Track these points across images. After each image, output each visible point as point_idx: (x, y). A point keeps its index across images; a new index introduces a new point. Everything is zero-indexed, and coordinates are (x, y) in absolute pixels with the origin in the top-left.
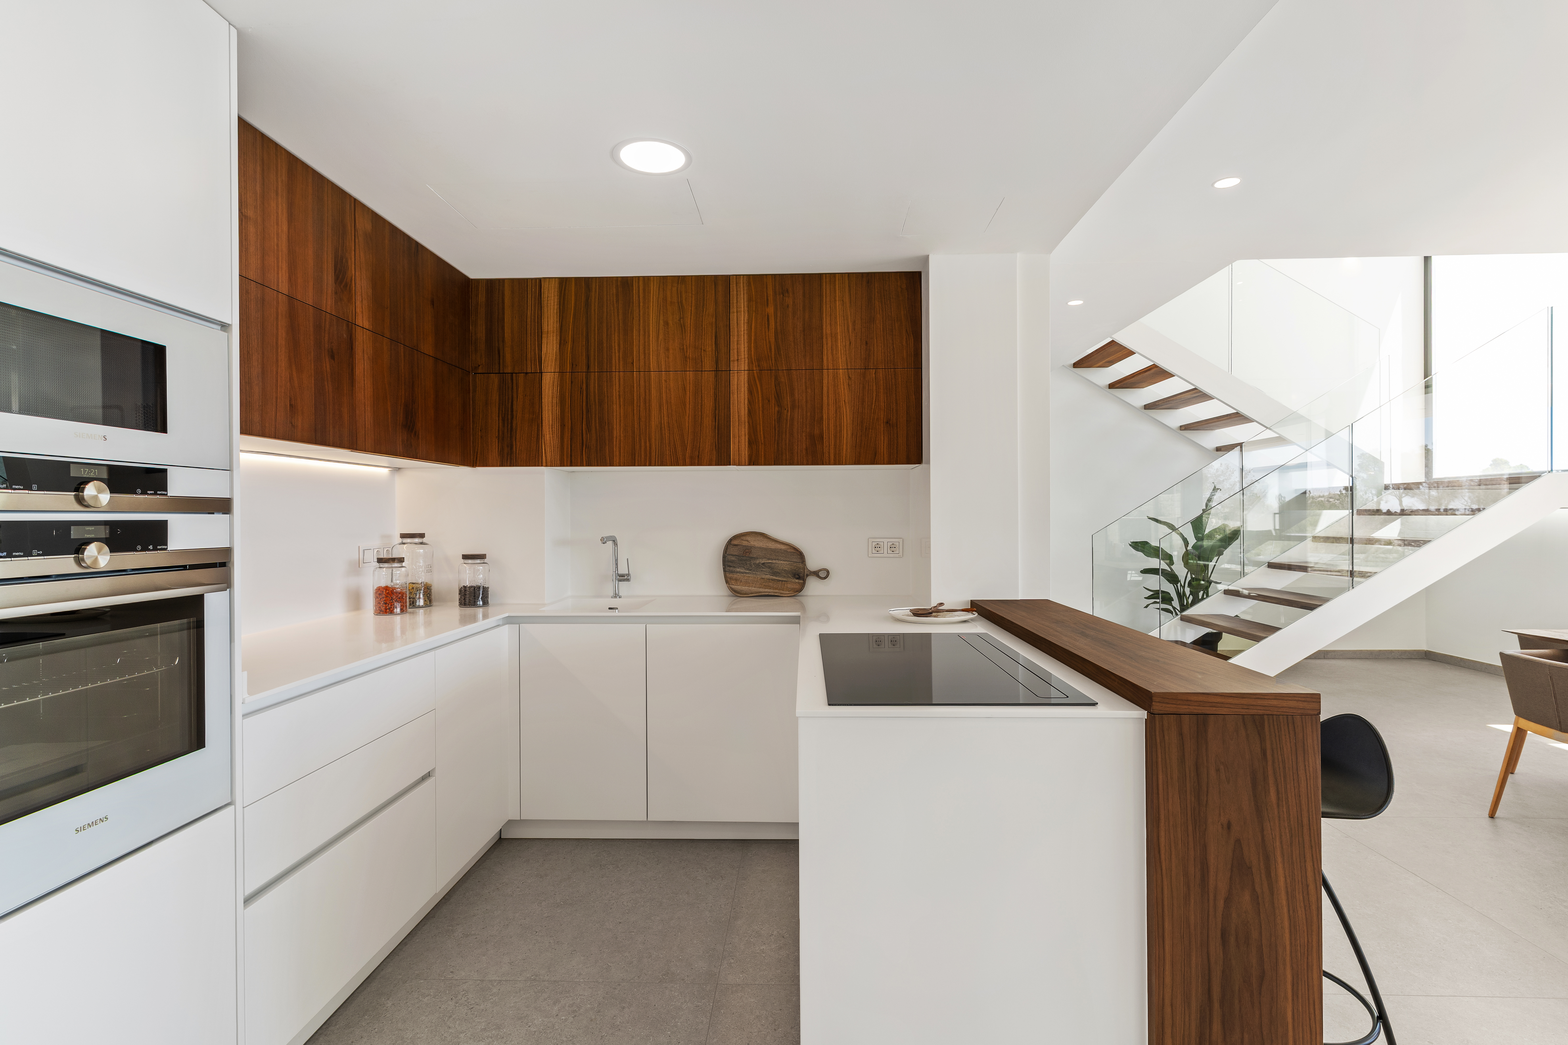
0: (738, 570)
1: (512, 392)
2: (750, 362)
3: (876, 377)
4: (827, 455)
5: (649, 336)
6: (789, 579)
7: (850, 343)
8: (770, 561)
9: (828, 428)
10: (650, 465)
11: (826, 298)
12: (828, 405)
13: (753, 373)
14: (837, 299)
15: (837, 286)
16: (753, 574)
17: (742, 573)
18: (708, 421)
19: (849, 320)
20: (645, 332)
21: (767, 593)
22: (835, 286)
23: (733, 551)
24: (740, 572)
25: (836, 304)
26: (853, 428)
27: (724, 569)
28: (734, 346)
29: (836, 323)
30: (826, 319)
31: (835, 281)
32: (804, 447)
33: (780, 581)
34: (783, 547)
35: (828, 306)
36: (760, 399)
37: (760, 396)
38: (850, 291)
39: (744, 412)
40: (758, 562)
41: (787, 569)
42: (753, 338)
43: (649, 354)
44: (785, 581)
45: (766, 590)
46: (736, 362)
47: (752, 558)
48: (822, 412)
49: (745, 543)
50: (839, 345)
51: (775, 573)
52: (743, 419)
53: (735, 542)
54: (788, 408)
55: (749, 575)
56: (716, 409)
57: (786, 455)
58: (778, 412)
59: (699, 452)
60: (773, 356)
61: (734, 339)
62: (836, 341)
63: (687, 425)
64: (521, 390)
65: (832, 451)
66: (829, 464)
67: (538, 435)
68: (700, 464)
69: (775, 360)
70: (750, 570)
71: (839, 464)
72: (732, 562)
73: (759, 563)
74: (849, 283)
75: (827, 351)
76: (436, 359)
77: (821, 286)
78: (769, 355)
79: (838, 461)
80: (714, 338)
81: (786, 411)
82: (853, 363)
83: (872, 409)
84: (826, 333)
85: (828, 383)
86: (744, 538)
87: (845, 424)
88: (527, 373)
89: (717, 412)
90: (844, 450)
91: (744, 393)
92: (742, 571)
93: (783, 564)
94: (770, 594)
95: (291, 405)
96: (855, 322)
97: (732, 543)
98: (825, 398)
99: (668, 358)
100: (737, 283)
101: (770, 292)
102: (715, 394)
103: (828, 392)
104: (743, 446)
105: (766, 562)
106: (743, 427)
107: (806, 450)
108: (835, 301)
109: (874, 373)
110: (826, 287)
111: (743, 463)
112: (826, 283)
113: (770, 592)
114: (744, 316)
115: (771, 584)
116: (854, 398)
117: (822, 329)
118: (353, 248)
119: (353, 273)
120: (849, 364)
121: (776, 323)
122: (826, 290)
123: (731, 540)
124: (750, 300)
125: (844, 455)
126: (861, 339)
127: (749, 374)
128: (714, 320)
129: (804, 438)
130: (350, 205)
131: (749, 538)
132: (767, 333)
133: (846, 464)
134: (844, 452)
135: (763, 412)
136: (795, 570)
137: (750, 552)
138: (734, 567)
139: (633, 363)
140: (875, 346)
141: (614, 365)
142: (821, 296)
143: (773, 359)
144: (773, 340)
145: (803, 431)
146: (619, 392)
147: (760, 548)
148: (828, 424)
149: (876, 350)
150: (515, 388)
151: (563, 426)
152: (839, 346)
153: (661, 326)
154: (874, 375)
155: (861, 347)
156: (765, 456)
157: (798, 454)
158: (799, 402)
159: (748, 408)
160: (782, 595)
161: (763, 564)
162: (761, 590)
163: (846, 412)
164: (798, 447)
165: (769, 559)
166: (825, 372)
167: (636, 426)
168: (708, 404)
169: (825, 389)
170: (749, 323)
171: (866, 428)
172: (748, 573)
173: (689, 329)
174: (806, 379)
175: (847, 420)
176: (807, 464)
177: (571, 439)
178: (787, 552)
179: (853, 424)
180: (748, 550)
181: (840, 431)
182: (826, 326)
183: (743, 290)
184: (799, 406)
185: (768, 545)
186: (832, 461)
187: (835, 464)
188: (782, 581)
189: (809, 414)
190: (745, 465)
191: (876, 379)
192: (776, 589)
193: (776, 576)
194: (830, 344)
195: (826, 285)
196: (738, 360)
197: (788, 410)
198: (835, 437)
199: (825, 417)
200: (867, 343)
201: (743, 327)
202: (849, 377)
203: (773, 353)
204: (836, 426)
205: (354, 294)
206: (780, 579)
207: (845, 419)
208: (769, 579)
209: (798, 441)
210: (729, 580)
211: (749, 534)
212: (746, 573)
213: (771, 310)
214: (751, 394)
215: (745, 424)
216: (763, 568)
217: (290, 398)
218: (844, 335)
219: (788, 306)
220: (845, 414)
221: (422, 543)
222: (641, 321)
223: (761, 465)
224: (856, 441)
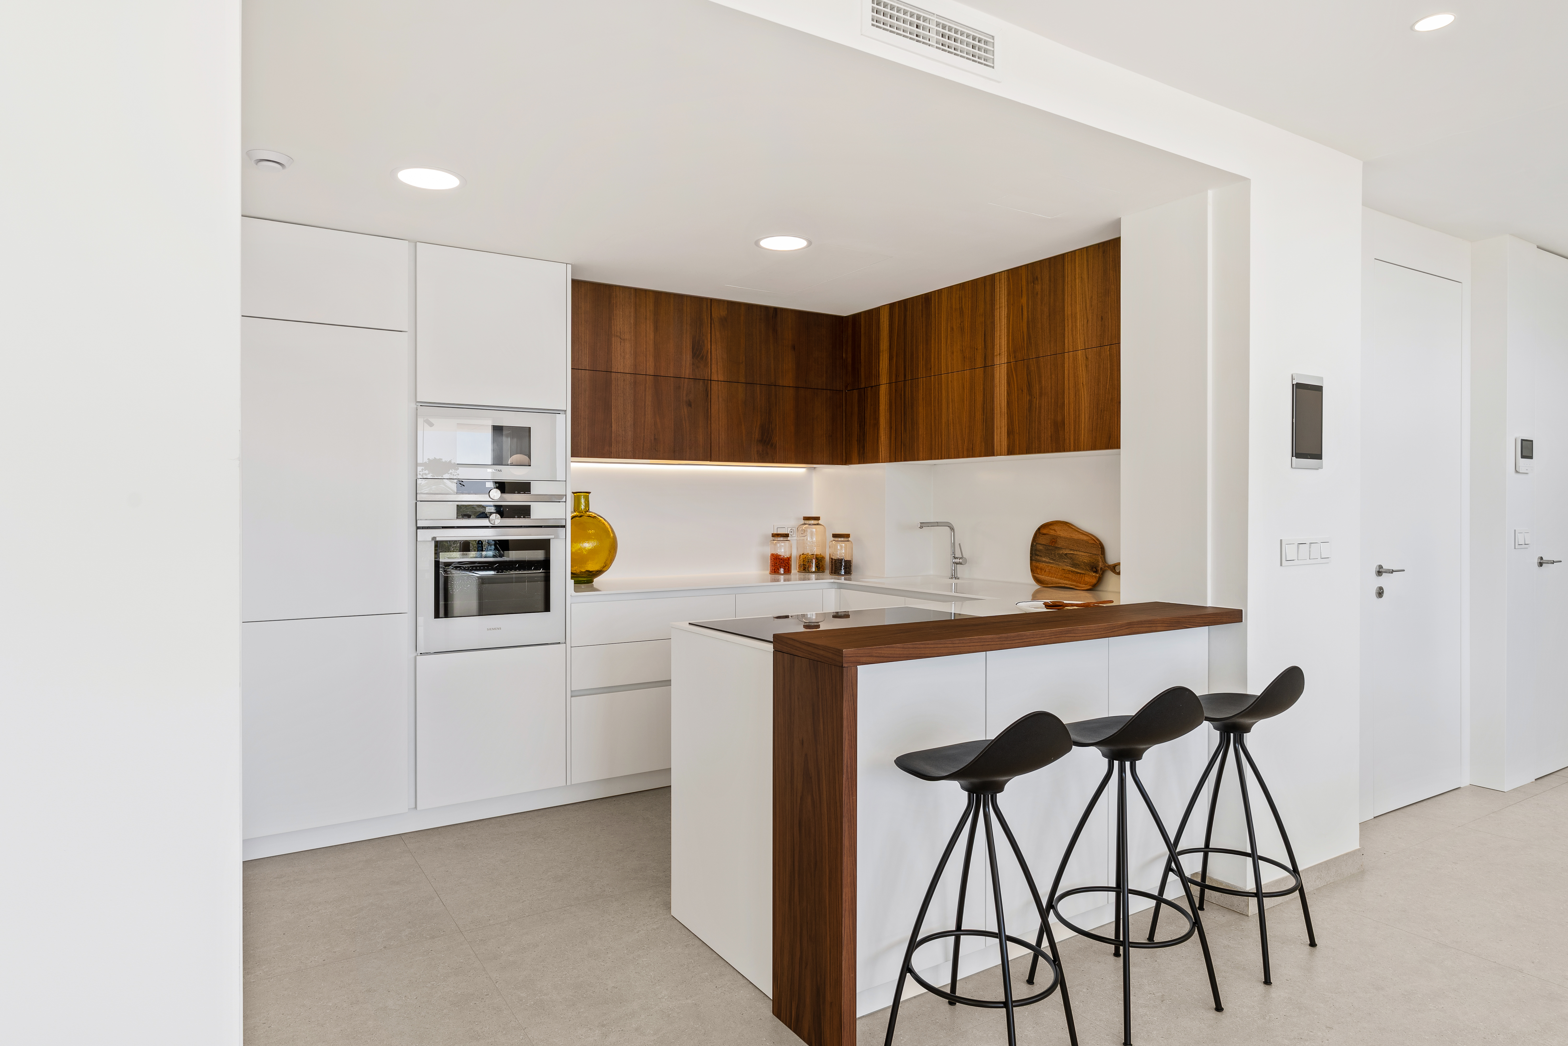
0: (1044, 559)
1: (865, 403)
2: (1009, 356)
3: (1110, 354)
4: (1068, 441)
5: (941, 343)
6: (1087, 572)
7: (1088, 321)
8: (1072, 552)
9: (1069, 414)
10: (941, 459)
11: (1068, 277)
12: (1069, 389)
13: (1011, 365)
14: (1077, 277)
15: (1077, 263)
16: (1056, 564)
17: (1047, 563)
18: (979, 416)
19: (1087, 297)
20: (939, 341)
21: (1064, 585)
22: (1075, 263)
23: (1042, 540)
24: (1045, 562)
25: (1076, 282)
26: (1090, 411)
27: (1031, 557)
28: (997, 341)
29: (1076, 302)
30: (1068, 299)
31: (1075, 258)
32: (1050, 435)
33: (1078, 573)
34: (1085, 538)
35: (1069, 286)
36: (1016, 390)
37: (1016, 387)
38: (1088, 265)
39: (1004, 404)
40: (1061, 552)
41: (1086, 561)
42: (1011, 331)
43: (941, 359)
44: (1083, 574)
45: (1065, 582)
46: (998, 356)
47: (1057, 548)
48: (1063, 398)
49: (1052, 532)
50: (1078, 324)
51: (1075, 565)
52: (1003, 411)
53: (1045, 531)
54: (1037, 396)
55: (1053, 566)
56: (984, 404)
57: (1035, 444)
58: (1029, 401)
59: (973, 445)
60: (1025, 346)
61: (997, 334)
62: (1076, 322)
63: (965, 420)
64: (869, 400)
65: (1072, 438)
66: (1070, 451)
67: (878, 437)
68: (973, 456)
69: (1027, 350)
70: (1054, 560)
71: (1078, 450)
72: (1040, 551)
73: (1063, 553)
74: (1087, 257)
75: (1068, 332)
76: (797, 387)
77: (1064, 266)
78: (1023, 345)
79: (1077, 448)
80: (983, 336)
81: (1035, 399)
82: (1090, 342)
83: (1106, 389)
84: (1067, 314)
85: (1069, 366)
86: (1051, 527)
87: (1083, 408)
88: (872, 387)
89: (985, 406)
90: (1082, 435)
91: (1004, 386)
92: (1047, 560)
93: (1083, 556)
94: (1066, 586)
95: (655, 439)
96: (1092, 297)
97: (1041, 532)
98: (1066, 382)
99: (953, 360)
100: (1000, 280)
101: (1024, 283)
102: (984, 389)
103: (1069, 376)
104: (1003, 437)
105: (1069, 552)
106: (1003, 418)
107: (1051, 437)
108: (1075, 279)
109: (1108, 349)
110: (1068, 267)
111: (1004, 453)
112: (1068, 262)
113: (1066, 584)
114: (1005, 311)
115: (1070, 576)
116: (1091, 380)
117: (1064, 311)
118: (709, 331)
119: (709, 347)
120: (1086, 344)
121: (1028, 312)
122: (1067, 270)
123: (1039, 529)
124: (1009, 294)
125: (1082, 440)
126: (1097, 314)
127: (1007, 366)
128: (984, 319)
129: (1049, 424)
130: (707, 305)
131: (1056, 528)
132: (1021, 324)
133: (1084, 450)
134: (1082, 438)
135: (1018, 402)
136: (1093, 563)
137: (1056, 542)
138: (1041, 556)
139: (931, 369)
140: (1110, 320)
141: (920, 372)
142: (1063, 276)
143: (1026, 348)
144: (1025, 330)
145: (1048, 419)
146: (923, 395)
147: (1065, 538)
148: (1069, 409)
149: (1110, 324)
150: (866, 400)
151: (891, 428)
152: (1078, 326)
153: (949, 332)
154: (1108, 353)
155: (1097, 323)
156: (1019, 446)
157: (1044, 442)
158: (1045, 389)
159: (1007, 399)
160: (1076, 588)
161: (1066, 554)
162: (1061, 581)
163: (1084, 395)
164: (1044, 435)
165: (1071, 550)
166: (1066, 355)
167: (933, 424)
168: (979, 398)
169: (1066, 372)
170: (1009, 315)
171: (1101, 410)
172: (1052, 563)
173: (967, 331)
174: (1051, 365)
175: (1084, 403)
176: (1052, 452)
177: (895, 439)
178: (1088, 543)
179: (1090, 407)
180: (1054, 540)
181: (1079, 416)
182: (1068, 307)
183: (1004, 285)
184: (1045, 393)
185: (1072, 535)
186: (1072, 448)
187: (1074, 450)
188: (1081, 573)
189: (1053, 400)
190: (1005, 455)
191: (1110, 356)
192: (1074, 581)
193: (1076, 568)
194: (1070, 326)
195: (1068, 264)
196: (1000, 354)
197: (1037, 398)
198: (1075, 421)
199: (1066, 401)
200: (1102, 319)
201: (1004, 321)
202: (1087, 357)
203: (1025, 343)
204: (1076, 411)
205: (710, 361)
206: (1079, 571)
207: (1083, 402)
208: (1069, 571)
209: (1044, 428)
210: (1034, 568)
211: (1055, 523)
212: (1050, 563)
213: (1024, 300)
214: (1009, 386)
215: (1005, 415)
216: (1065, 559)
217: (654, 435)
218: (1082, 314)
219: (1037, 294)
220: (1083, 397)
221: (818, 524)
222: (937, 330)
223: (1016, 454)
224: (1093, 424)
